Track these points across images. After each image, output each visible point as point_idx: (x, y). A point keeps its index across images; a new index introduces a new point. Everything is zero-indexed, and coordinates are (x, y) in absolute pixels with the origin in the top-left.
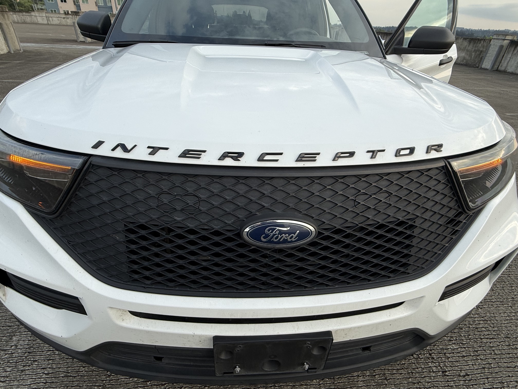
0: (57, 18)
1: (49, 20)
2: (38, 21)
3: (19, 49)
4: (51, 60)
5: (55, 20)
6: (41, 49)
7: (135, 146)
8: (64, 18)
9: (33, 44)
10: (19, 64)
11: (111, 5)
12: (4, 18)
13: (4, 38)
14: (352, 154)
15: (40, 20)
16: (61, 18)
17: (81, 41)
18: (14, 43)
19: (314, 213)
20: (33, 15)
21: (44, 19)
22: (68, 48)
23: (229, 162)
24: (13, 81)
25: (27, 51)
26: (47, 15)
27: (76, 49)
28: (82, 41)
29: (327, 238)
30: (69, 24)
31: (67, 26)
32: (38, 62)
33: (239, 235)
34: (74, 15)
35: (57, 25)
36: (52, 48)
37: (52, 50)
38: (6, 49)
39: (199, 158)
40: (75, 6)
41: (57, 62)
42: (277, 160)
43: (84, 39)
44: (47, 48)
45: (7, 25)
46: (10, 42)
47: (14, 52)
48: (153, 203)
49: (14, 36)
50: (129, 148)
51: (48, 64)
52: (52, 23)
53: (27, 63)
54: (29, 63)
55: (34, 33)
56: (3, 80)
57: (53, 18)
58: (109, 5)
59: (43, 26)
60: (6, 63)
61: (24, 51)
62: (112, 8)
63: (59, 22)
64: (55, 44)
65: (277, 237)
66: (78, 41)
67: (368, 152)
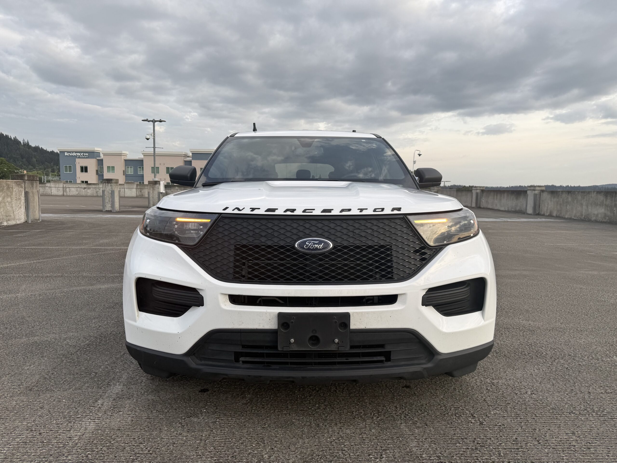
0: (76, 189)
1: (66, 191)
2: (51, 193)
3: (38, 218)
4: (76, 229)
5: (73, 190)
6: (61, 218)
7: (244, 208)
8: (85, 188)
9: (51, 215)
10: (39, 233)
11: (143, 172)
12: (32, 187)
13: (26, 207)
14: (349, 210)
15: (54, 191)
16: (81, 189)
17: (106, 211)
18: (35, 212)
19: (333, 237)
20: (47, 187)
21: (59, 190)
22: (93, 218)
23: (289, 213)
24: (37, 247)
25: (45, 220)
26: (65, 185)
27: (103, 218)
28: (109, 211)
29: (339, 250)
30: (89, 194)
31: (86, 196)
32: (60, 230)
33: (294, 247)
34: (105, 183)
35: (73, 196)
36: (74, 217)
37: (75, 220)
38: (23, 218)
39: (274, 212)
40: (97, 176)
41: (83, 230)
42: (312, 212)
43: (111, 208)
44: (68, 218)
45: (33, 193)
46: (31, 211)
47: (31, 221)
48: (251, 234)
49: (37, 205)
50: (241, 209)
51: (73, 232)
52: (68, 194)
53: (49, 232)
54: (51, 232)
55: (49, 204)
56: (25, 247)
57: (71, 189)
58: (140, 173)
59: (58, 198)
60: (25, 232)
61: (43, 221)
62: (143, 177)
63: (78, 192)
64: (77, 214)
65: (312, 246)
66: (103, 211)
67: (359, 209)
